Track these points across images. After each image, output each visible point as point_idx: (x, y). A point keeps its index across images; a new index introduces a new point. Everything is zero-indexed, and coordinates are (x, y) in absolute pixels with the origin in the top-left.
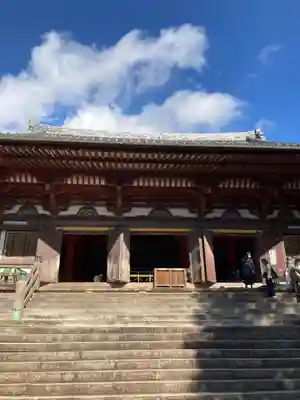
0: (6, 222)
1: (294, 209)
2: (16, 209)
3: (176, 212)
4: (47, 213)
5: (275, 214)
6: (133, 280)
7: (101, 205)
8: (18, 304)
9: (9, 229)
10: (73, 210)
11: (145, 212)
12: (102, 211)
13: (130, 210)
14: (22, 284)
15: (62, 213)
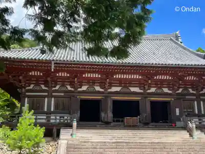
0: (53, 94)
1: (190, 88)
3: (133, 89)
4: (73, 89)
5: (180, 90)
6: (114, 121)
7: (97, 86)
9: (55, 97)
10: (84, 88)
11: (118, 89)
12: (98, 88)
15: (79, 90)
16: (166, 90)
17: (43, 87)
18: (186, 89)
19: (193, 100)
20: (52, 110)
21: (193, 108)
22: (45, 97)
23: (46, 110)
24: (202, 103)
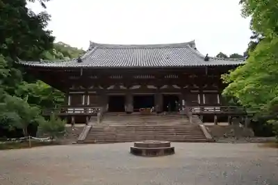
0: (89, 92)
2: (92, 87)
3: (149, 87)
4: (103, 88)
6: (135, 111)
8: (98, 120)
9: (90, 95)
11: (138, 87)
12: (122, 87)
13: (132, 86)
14: (99, 114)
15: (108, 88)
16: (175, 87)
17: (81, 87)
19: (197, 94)
20: (88, 104)
21: (197, 99)
22: (82, 94)
23: (83, 104)
24: (204, 96)
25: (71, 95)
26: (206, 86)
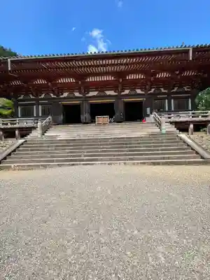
0: (40, 102)
1: (162, 88)
2: (43, 96)
3: (108, 93)
4: (55, 97)
5: (153, 90)
7: (76, 92)
9: (42, 104)
10: (65, 95)
11: (95, 93)
12: (77, 94)
13: (88, 93)
15: (62, 96)
16: (139, 91)
17: (31, 96)
18: (158, 88)
19: (165, 99)
20: (40, 115)
21: (164, 106)
22: (33, 105)
23: (35, 115)
24: (172, 101)
25: (21, 105)
26: (175, 90)
